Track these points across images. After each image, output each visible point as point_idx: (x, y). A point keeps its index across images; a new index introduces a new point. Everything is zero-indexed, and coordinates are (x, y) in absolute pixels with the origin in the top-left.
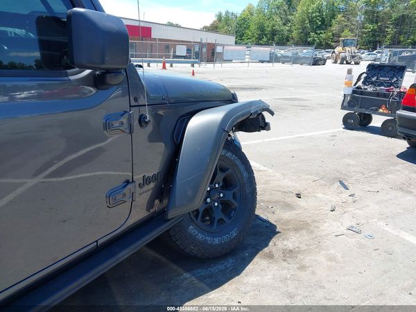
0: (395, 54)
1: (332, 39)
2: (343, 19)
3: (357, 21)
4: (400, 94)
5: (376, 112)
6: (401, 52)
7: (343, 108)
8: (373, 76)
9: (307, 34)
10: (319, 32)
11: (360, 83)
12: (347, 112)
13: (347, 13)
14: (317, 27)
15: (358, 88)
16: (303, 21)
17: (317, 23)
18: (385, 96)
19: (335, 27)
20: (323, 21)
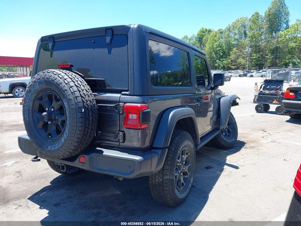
0: (275, 72)
1: (231, 64)
2: (237, 51)
3: (247, 52)
4: (283, 94)
5: (272, 103)
6: (278, 71)
7: (255, 102)
8: (268, 86)
9: (214, 62)
10: (222, 60)
11: (261, 90)
12: (257, 104)
13: (239, 47)
14: (220, 57)
15: (261, 92)
16: (211, 53)
17: (220, 54)
18: (275, 95)
19: (233, 57)
20: (224, 53)
